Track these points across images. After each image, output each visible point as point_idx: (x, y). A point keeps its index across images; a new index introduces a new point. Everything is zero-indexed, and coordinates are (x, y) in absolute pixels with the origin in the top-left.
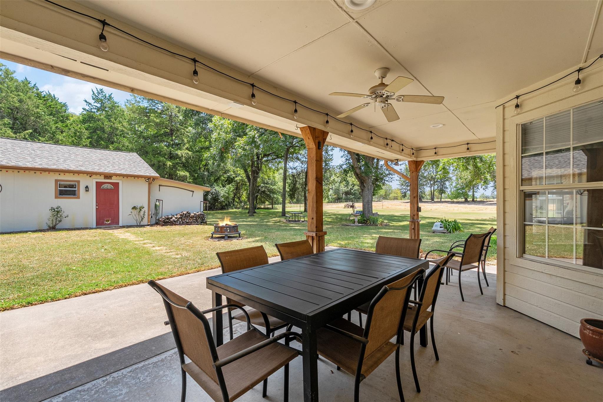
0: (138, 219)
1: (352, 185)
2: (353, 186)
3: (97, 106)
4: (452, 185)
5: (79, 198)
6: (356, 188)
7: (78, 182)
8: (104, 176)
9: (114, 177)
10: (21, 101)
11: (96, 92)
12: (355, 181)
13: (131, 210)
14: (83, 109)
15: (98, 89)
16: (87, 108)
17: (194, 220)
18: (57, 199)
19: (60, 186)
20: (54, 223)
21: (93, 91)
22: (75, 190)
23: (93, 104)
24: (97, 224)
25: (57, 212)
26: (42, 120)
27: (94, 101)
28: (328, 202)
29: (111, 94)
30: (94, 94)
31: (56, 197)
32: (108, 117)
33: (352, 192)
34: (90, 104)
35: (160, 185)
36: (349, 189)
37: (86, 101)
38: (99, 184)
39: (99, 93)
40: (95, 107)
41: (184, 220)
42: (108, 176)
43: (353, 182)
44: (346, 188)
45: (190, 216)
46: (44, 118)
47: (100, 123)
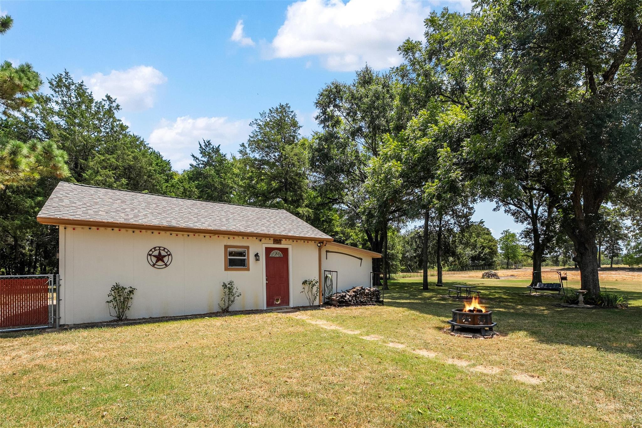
0: (311, 298)
1: (480, 247)
2: (483, 249)
3: (204, 161)
4: (629, 245)
5: (249, 270)
6: (487, 252)
7: (248, 248)
8: (274, 239)
9: (283, 241)
10: (135, 158)
11: (203, 144)
12: (485, 243)
13: (303, 286)
14: (191, 165)
15: (206, 142)
16: (195, 163)
17: (368, 298)
18: (226, 272)
19: (231, 254)
20: (227, 305)
21: (200, 144)
22: (244, 260)
23: (200, 159)
24: (268, 305)
25: (228, 288)
26: (154, 179)
27: (201, 155)
28: (449, 270)
29: (219, 145)
30: (201, 147)
31: (226, 269)
32: (218, 172)
33: (482, 257)
34: (197, 159)
35: (327, 251)
36: (478, 253)
37: (193, 156)
38: (268, 250)
39: (206, 146)
40: (202, 162)
41: (358, 298)
42: (277, 239)
43: (482, 243)
44: (474, 252)
45: (364, 293)
46: (155, 177)
47: (210, 179)
